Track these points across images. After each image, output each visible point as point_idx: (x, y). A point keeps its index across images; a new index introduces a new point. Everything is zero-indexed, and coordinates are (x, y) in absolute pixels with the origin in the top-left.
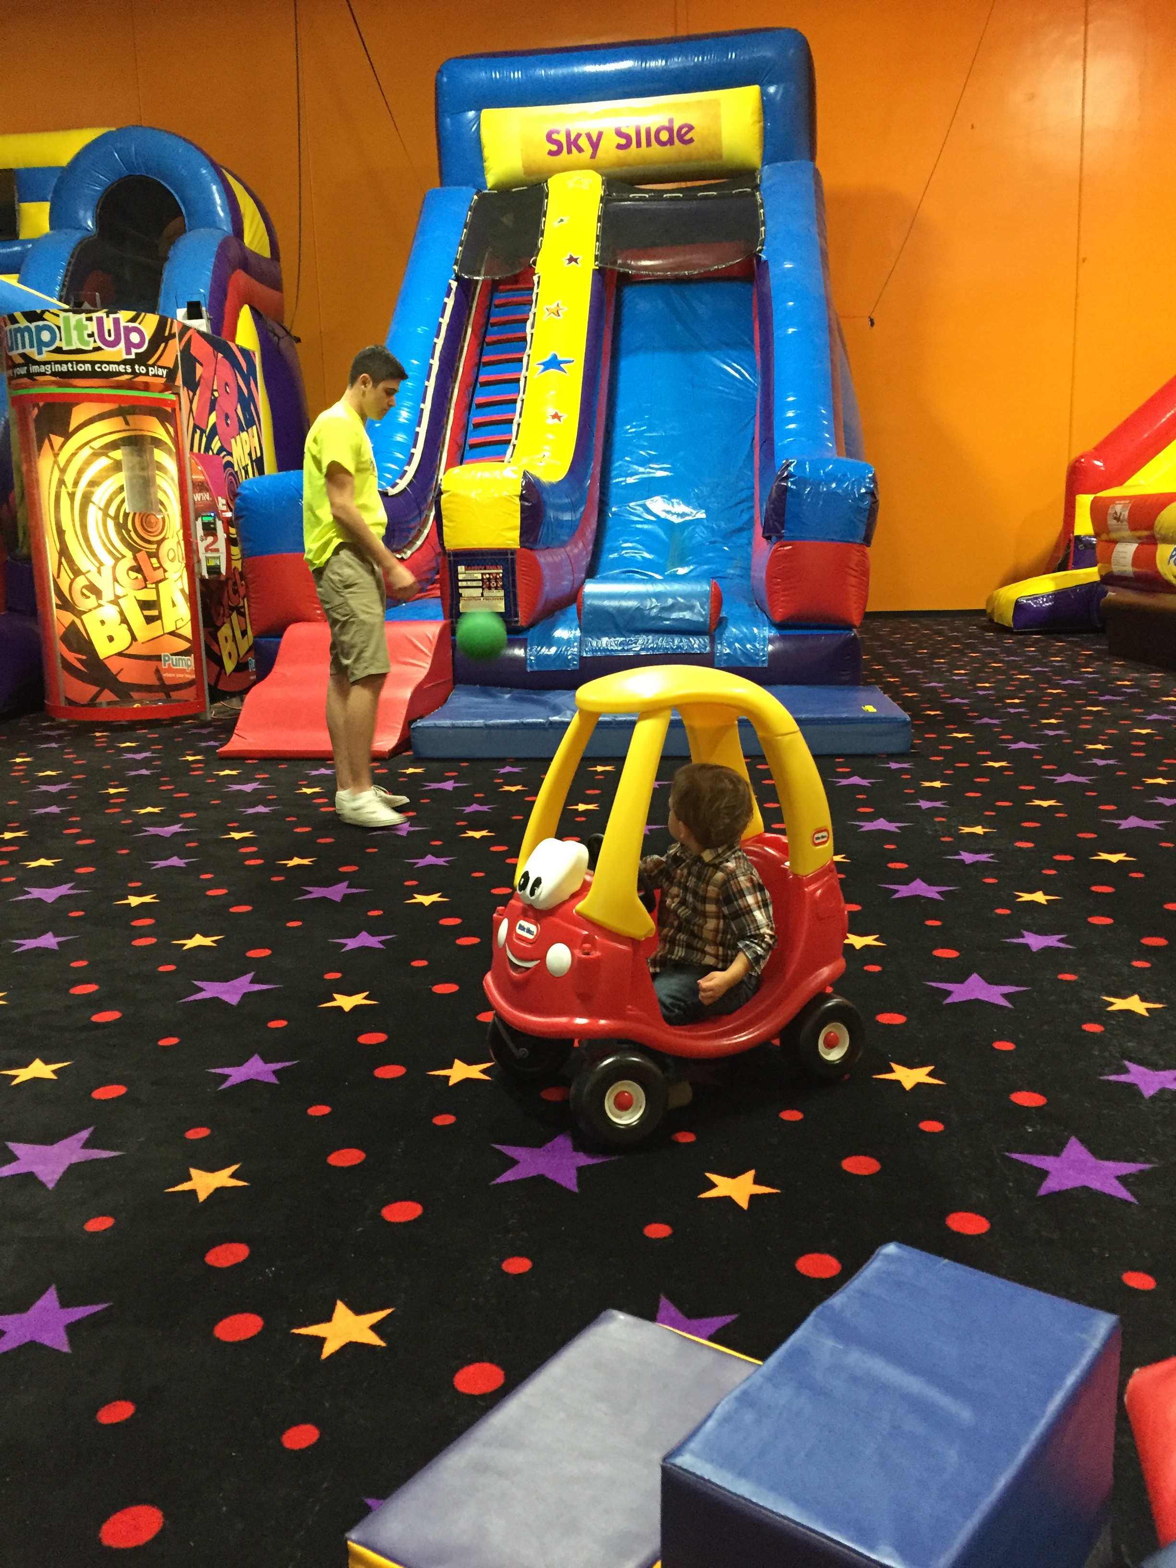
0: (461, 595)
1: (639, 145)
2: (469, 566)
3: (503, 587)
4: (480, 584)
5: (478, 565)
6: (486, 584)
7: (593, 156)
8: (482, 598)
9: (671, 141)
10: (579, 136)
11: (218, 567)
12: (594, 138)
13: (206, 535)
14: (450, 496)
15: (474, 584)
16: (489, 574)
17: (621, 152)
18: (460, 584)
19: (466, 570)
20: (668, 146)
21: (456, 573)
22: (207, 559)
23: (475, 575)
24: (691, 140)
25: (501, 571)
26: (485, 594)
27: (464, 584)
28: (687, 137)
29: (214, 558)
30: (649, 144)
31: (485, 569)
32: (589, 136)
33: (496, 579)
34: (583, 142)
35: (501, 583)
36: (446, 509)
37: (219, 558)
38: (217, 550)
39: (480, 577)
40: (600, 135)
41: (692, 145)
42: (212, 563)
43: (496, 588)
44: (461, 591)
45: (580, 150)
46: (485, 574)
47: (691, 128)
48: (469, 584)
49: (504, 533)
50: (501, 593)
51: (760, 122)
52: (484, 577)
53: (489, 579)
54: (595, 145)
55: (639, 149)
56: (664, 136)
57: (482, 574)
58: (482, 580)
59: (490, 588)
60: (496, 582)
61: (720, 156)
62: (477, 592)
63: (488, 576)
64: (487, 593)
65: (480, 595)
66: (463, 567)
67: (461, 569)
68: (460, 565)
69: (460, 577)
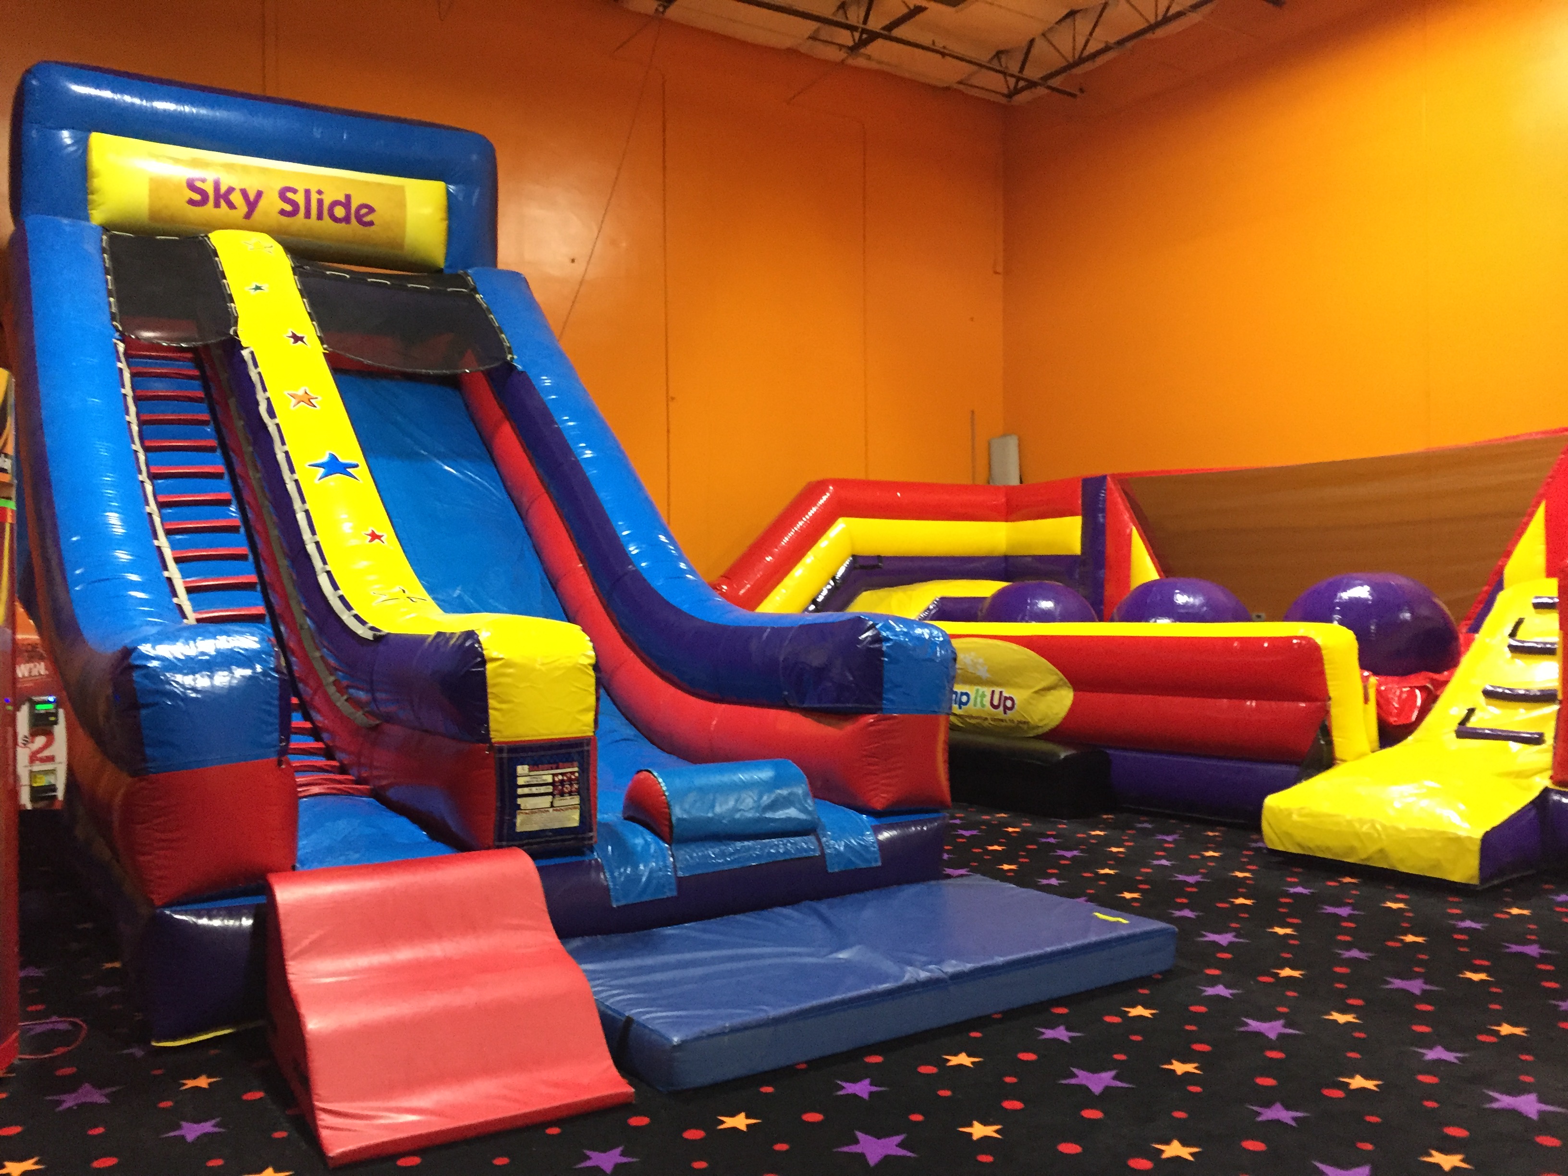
0: (518, 807)
1: (308, 215)
2: (535, 765)
3: (578, 792)
4: (550, 789)
5: (549, 763)
6: (558, 789)
7: (248, 216)
8: (551, 810)
9: (347, 219)
10: (231, 190)
11: (52, 788)
12: (252, 197)
13: (34, 734)
14: (501, 666)
15: (542, 790)
16: (562, 774)
17: (285, 220)
18: (520, 791)
19: (530, 770)
20: (343, 224)
21: (515, 776)
22: (33, 775)
23: (544, 777)
24: (371, 223)
25: (576, 769)
26: (556, 804)
27: (526, 791)
28: (367, 219)
29: (46, 772)
30: (320, 217)
31: (557, 768)
32: (244, 193)
33: (570, 780)
34: (236, 198)
35: (576, 786)
36: (495, 685)
37: (53, 772)
38: (51, 759)
39: (549, 779)
40: (259, 194)
41: (372, 228)
42: (42, 782)
43: (570, 793)
44: (519, 801)
45: (231, 206)
46: (557, 775)
47: (371, 210)
48: (534, 790)
49: (579, 717)
50: (576, 800)
51: (446, 220)
52: (556, 779)
53: (562, 782)
54: (252, 205)
55: (307, 220)
56: (340, 212)
57: (554, 775)
58: (553, 784)
59: (562, 794)
60: (571, 785)
61: (401, 246)
62: (545, 801)
63: (560, 777)
64: (558, 802)
65: (549, 805)
66: (526, 767)
67: (522, 769)
68: (522, 764)
69: (521, 781)
